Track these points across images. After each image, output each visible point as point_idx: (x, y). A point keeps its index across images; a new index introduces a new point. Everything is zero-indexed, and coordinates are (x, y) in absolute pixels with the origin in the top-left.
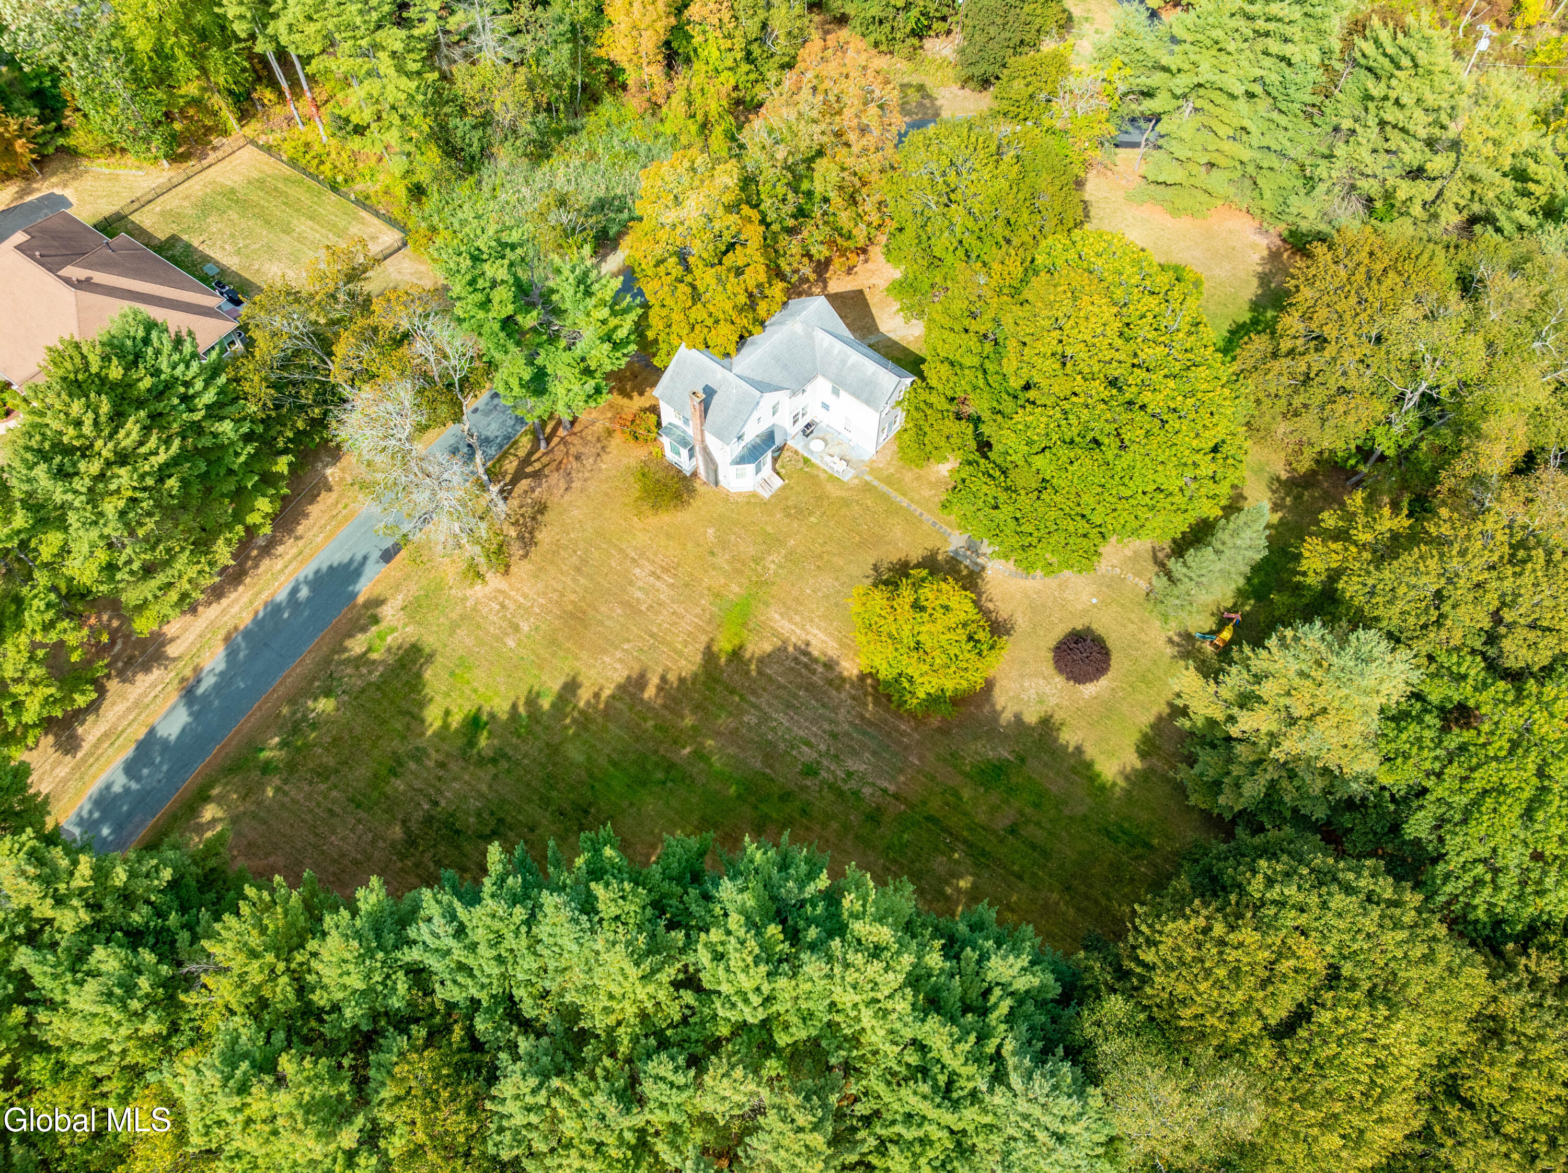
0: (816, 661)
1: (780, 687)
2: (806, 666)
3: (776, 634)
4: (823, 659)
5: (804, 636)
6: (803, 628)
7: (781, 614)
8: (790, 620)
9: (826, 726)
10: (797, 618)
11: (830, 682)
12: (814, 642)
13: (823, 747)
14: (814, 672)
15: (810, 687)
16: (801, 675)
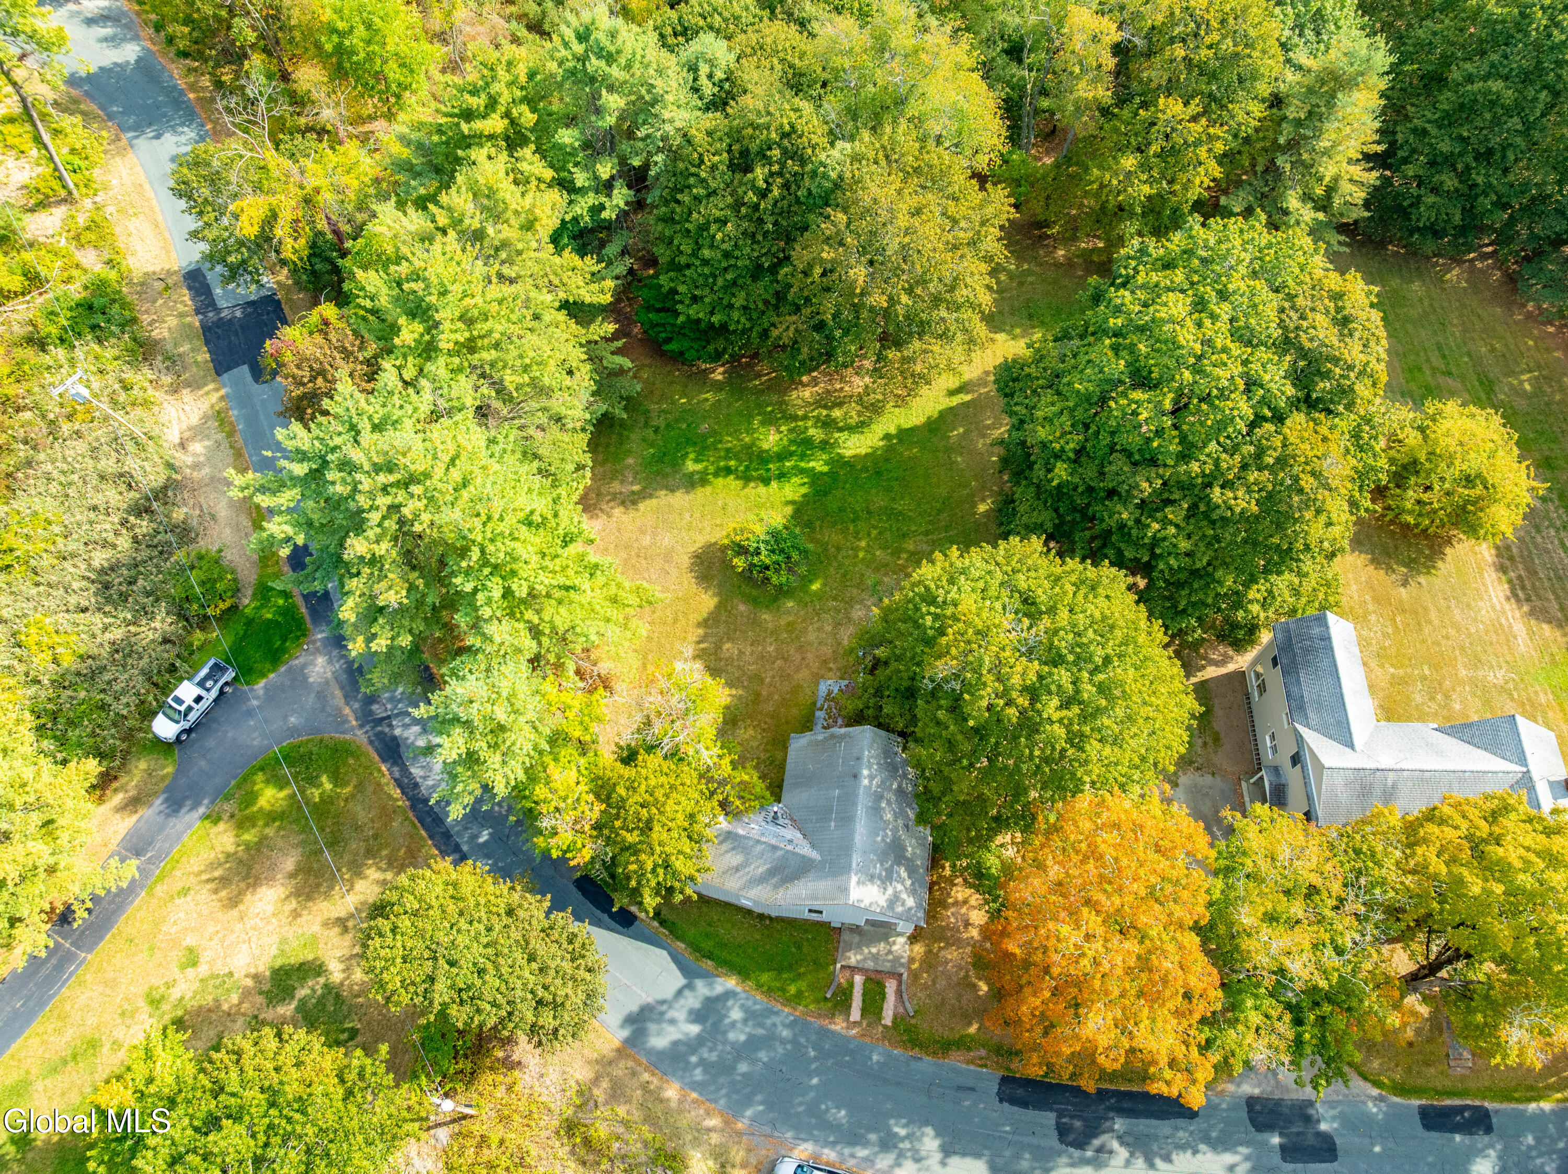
0: (1510, 581)
1: (1557, 597)
2: (1523, 588)
3: (1531, 633)
4: (1504, 578)
5: (1507, 607)
6: (1504, 612)
7: (1515, 637)
8: (1510, 626)
9: (1539, 540)
10: (1503, 621)
11: (1511, 558)
12: (1501, 595)
13: (1552, 532)
14: (1520, 577)
15: (1533, 573)
16: (1533, 586)
